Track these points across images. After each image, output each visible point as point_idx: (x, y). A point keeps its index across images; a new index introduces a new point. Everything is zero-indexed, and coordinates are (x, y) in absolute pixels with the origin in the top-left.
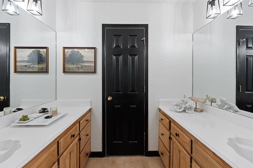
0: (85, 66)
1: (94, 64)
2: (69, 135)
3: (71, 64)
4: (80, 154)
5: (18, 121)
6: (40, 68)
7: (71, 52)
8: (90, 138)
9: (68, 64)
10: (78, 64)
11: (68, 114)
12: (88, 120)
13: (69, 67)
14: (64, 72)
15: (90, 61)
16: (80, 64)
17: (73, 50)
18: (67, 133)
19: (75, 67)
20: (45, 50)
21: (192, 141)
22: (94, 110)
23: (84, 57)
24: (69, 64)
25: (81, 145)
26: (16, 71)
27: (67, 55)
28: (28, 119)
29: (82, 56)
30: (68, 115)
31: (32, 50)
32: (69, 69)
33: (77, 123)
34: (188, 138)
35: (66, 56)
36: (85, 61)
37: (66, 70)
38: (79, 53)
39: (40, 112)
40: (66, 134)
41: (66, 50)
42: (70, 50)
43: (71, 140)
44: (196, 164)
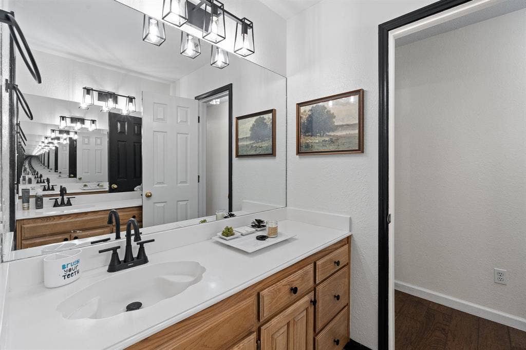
0: (338, 138)
1: (357, 131)
2: (286, 285)
3: (312, 136)
4: (316, 334)
5: (220, 234)
6: (265, 148)
7: (311, 110)
8: (348, 305)
9: (306, 136)
10: (323, 135)
11: (296, 239)
12: (338, 263)
13: (307, 141)
14: (299, 152)
15: (348, 125)
16: (328, 134)
17: (314, 105)
18: (282, 279)
19: (317, 141)
20: (270, 115)
22: (358, 240)
23: (335, 117)
24: (308, 136)
25: (319, 315)
26: (237, 156)
27: (304, 118)
28: (233, 234)
29: (332, 116)
30: (296, 241)
31: (255, 118)
32: (307, 146)
33: (308, 265)
35: (302, 121)
36: (337, 126)
37: (303, 150)
38: (326, 110)
39: (253, 226)
40: (278, 281)
41: (302, 109)
42: (308, 108)
43: (289, 298)
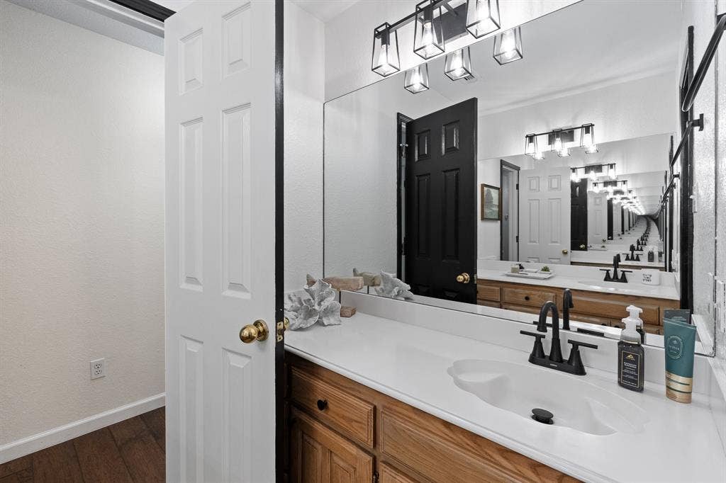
21: (375, 408)
34: (362, 404)
44: (393, 473)
